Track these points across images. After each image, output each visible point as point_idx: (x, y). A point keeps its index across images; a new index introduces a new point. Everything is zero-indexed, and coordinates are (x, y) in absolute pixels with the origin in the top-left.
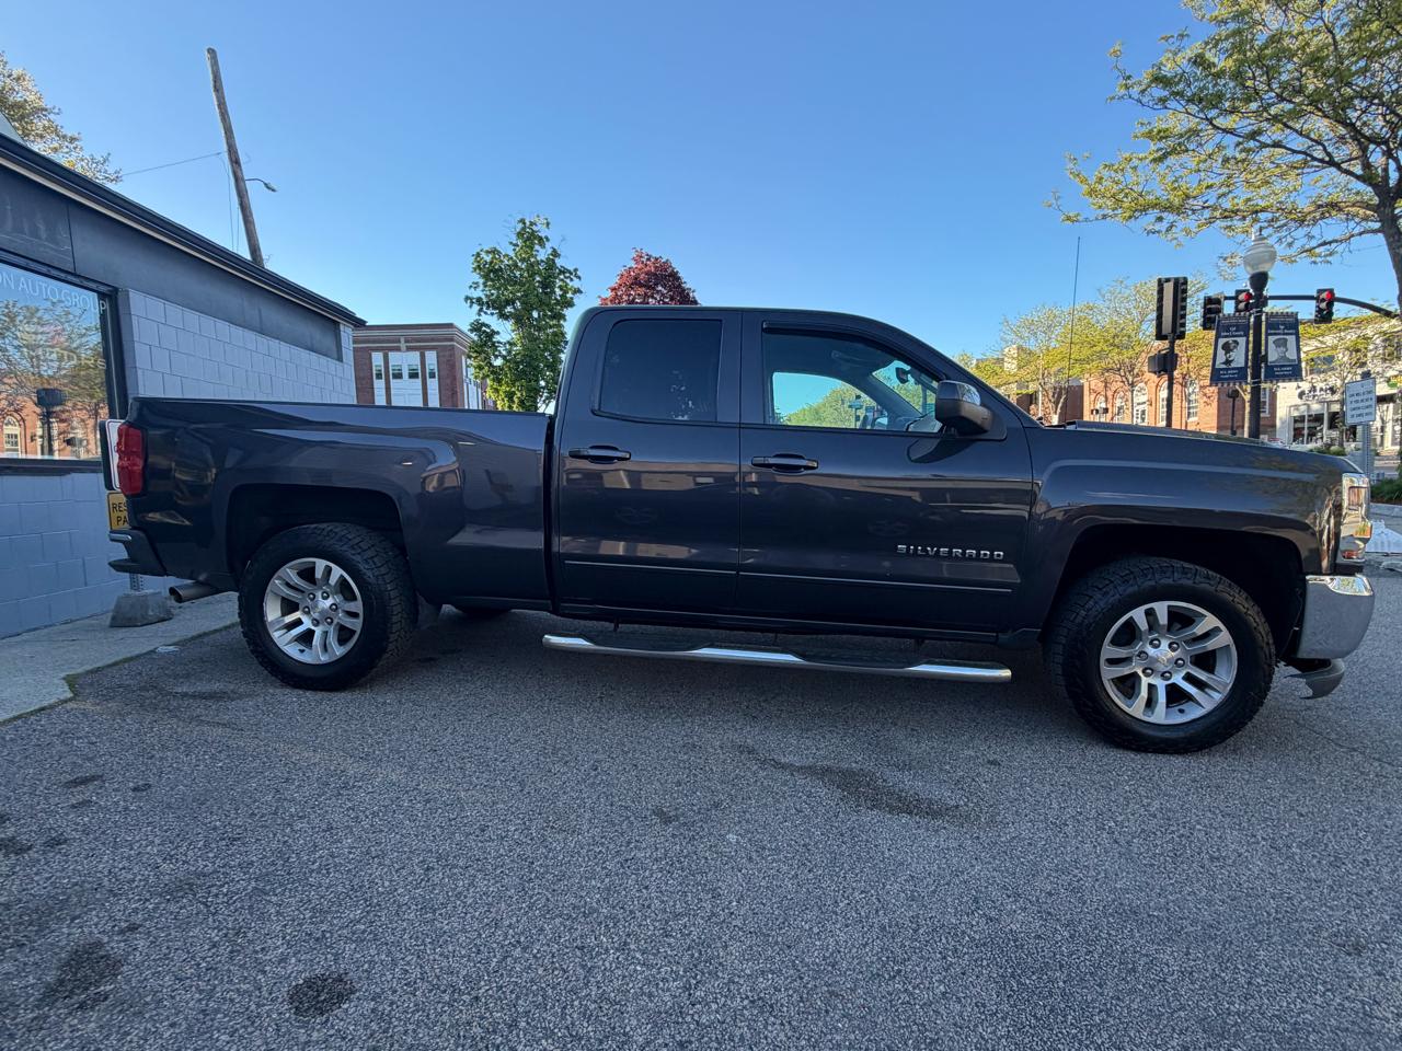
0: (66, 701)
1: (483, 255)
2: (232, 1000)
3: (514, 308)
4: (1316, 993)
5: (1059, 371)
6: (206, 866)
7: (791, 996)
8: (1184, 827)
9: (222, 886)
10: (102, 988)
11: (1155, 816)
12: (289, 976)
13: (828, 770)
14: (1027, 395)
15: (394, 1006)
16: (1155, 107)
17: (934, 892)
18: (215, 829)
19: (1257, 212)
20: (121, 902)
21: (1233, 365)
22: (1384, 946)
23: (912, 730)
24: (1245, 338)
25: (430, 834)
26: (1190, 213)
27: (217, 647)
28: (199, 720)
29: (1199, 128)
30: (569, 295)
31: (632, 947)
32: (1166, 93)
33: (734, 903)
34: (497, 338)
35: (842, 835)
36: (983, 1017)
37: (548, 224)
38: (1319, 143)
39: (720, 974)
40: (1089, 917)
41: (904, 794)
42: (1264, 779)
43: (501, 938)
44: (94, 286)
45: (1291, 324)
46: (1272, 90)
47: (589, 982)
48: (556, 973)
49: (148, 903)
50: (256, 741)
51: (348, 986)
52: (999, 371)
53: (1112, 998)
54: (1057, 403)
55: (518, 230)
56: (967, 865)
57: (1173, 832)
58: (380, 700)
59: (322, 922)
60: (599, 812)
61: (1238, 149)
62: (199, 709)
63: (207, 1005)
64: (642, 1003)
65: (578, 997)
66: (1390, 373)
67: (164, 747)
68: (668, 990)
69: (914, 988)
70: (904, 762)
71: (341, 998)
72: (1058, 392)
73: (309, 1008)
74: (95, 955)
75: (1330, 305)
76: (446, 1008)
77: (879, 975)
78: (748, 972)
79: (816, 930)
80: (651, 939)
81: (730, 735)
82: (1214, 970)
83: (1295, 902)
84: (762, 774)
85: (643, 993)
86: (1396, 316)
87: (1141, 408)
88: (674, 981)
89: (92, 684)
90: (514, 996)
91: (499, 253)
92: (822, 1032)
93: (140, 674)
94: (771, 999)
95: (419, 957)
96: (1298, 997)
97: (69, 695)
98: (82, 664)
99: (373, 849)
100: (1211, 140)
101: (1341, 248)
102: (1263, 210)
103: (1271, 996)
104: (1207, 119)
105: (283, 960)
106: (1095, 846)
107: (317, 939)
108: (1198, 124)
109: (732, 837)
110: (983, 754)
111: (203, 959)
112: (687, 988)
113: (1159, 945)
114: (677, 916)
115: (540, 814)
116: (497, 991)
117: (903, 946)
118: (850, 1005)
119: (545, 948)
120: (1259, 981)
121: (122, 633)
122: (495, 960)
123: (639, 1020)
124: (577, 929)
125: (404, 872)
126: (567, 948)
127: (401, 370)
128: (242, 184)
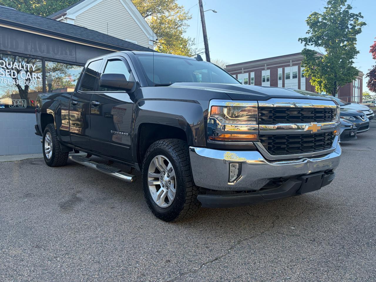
0: (17, 161)
3: (323, 40)
30: (358, 27)
91: (318, 14)
127: (290, 75)
128: (202, 13)
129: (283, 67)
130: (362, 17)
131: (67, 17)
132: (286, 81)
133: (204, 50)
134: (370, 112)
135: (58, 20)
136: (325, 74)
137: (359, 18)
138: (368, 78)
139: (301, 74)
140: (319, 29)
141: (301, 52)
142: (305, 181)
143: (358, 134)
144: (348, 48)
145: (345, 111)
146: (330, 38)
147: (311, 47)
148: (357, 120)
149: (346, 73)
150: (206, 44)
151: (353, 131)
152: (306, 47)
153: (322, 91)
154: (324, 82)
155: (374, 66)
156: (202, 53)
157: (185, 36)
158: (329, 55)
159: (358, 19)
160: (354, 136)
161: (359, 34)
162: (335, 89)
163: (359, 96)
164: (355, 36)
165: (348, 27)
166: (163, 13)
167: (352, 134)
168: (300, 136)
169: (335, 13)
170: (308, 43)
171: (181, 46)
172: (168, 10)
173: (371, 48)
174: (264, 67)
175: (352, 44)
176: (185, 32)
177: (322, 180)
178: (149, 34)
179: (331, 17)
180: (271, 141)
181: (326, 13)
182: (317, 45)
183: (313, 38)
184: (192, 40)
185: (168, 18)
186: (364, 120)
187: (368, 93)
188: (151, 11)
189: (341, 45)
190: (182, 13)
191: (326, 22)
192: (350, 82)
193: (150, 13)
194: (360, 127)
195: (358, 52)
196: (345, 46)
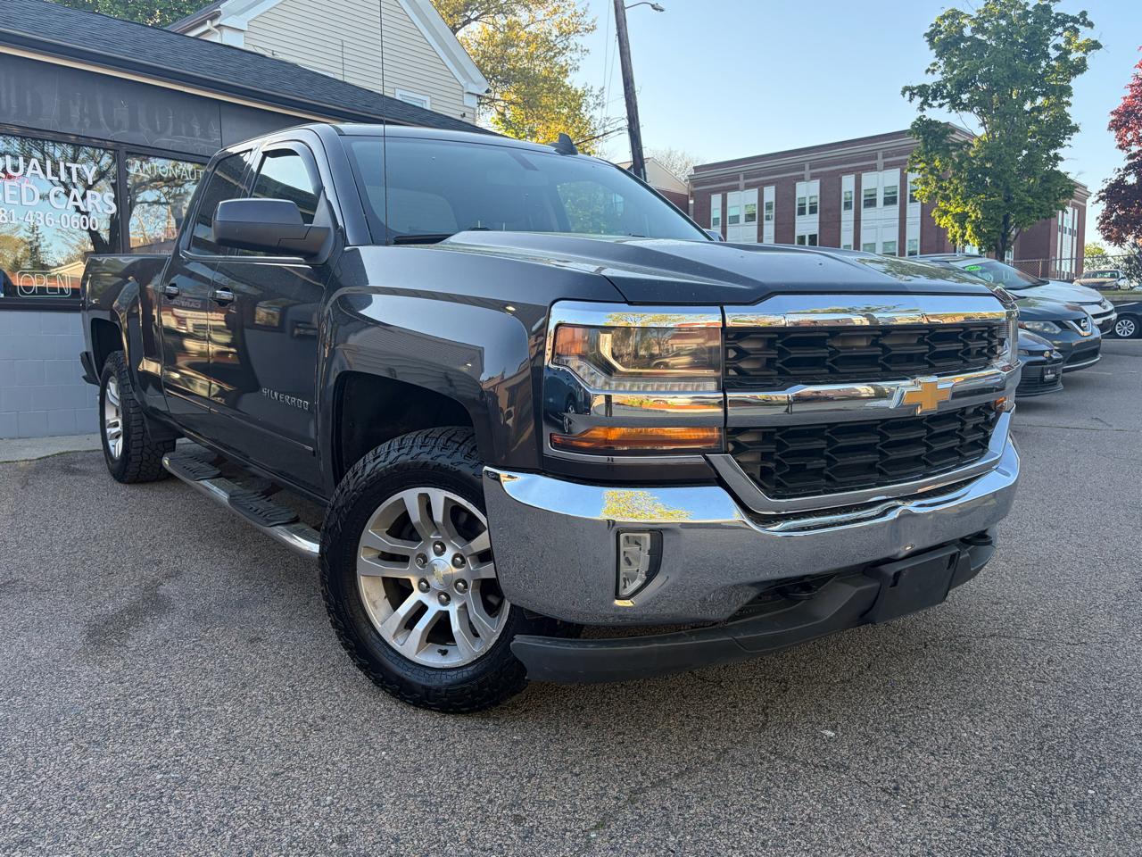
127: (876, 195)
128: (621, 12)
129: (857, 173)
130: (1091, 25)
131: (222, 23)
132: (866, 213)
133: (625, 123)
134: (1105, 307)
135: (193, 34)
136: (979, 194)
137: (1081, 28)
138: (1103, 206)
139: (908, 193)
140: (963, 60)
141: (908, 127)
142: (892, 581)
143: (1066, 375)
144: (1046, 117)
145: (1031, 305)
146: (996, 85)
147: (940, 114)
148: (1067, 333)
149: (1036, 189)
150: (631, 103)
151: (1051, 368)
152: (924, 113)
153: (967, 242)
154: (973, 216)
155: (1119, 170)
156: (618, 129)
157: (574, 81)
158: (991, 136)
159: (1077, 31)
160: (1053, 383)
161: (1079, 76)
162: (1005, 235)
163: (1074, 256)
164: (1069, 81)
165: (1049, 54)
166: (513, 12)
167: (1049, 376)
168: (877, 425)
169: (1012, 13)
170: (930, 102)
171: (565, 111)
172: (526, 6)
173: (1113, 117)
174: (802, 173)
175: (1060, 105)
176: (577, 69)
177: (952, 570)
178: (466, 75)
179: (998, 25)
180: (772, 448)
181: (985, 11)
182: (956, 104)
183: (945, 87)
184: (596, 92)
185: (527, 30)
186: (1085, 334)
187: (1100, 247)
188: (477, 9)
189: (1028, 107)
190: (569, 13)
191: (985, 38)
192: (1050, 217)
193: (476, 14)
194: (1074, 352)
195: (1076, 129)
196: (1039, 110)
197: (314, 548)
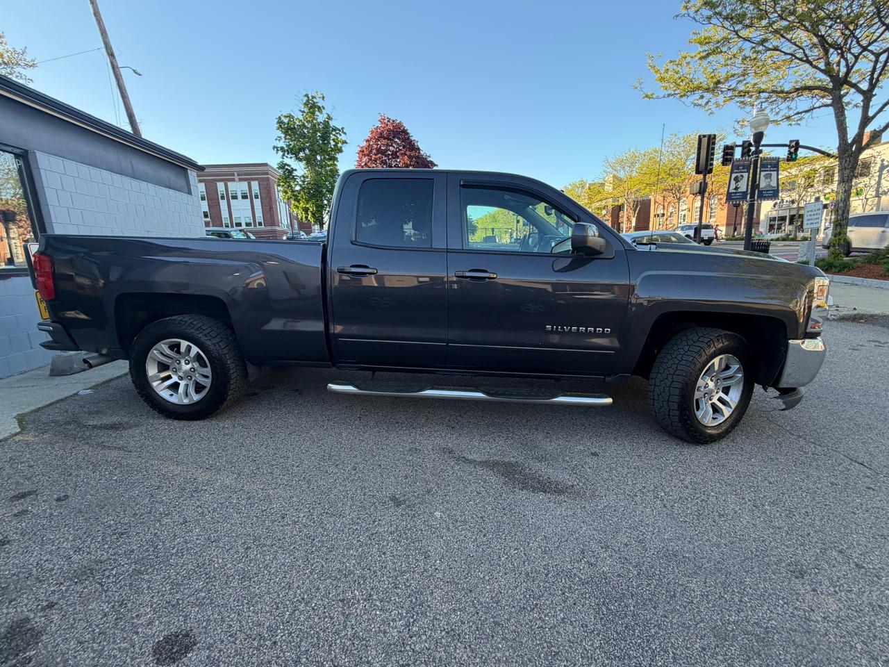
0: (16, 435)
1: (283, 118)
2: (115, 656)
3: (305, 153)
4: (778, 606)
5: (637, 191)
6: (102, 555)
7: (471, 627)
8: (704, 494)
9: (112, 569)
10: (28, 654)
11: (687, 488)
12: (154, 635)
13: (496, 464)
14: (617, 206)
15: (222, 653)
16: (704, 22)
17: (558, 547)
18: (110, 526)
19: (760, 92)
20: (44, 586)
21: (739, 190)
22: (817, 571)
23: (548, 433)
24: (747, 174)
25: (249, 522)
26: (720, 93)
27: (118, 389)
28: (102, 445)
29: (729, 37)
30: (340, 145)
31: (375, 597)
32: (710, 13)
33: (438, 562)
34: (295, 173)
35: (504, 509)
36: (586, 635)
37: (323, 98)
38: (800, 48)
39: (428, 614)
40: (649, 560)
41: (541, 478)
42: (749, 459)
43: (292, 597)
44: (10, 149)
45: (774, 164)
46: (776, 12)
47: (347, 625)
48: (326, 620)
49: (62, 586)
50: (140, 460)
51: (192, 640)
52: (601, 190)
53: (661, 616)
54: (635, 210)
55: (304, 102)
56: (578, 527)
57: (698, 498)
58: (221, 425)
59: (177, 593)
60: (356, 501)
61: (752, 51)
62: (103, 437)
63: (98, 661)
64: (380, 638)
65: (340, 637)
66: (827, 191)
67: (79, 467)
68: (396, 627)
69: (545, 616)
70: (542, 455)
71: (188, 649)
72: (636, 203)
73: (166, 658)
74: (24, 629)
75: (796, 150)
76: (255, 652)
77: (524, 608)
78: (445, 611)
79: (487, 578)
80: (386, 591)
81: (438, 441)
82: (720, 593)
83: (767, 543)
84: (457, 467)
85: (380, 631)
86: (833, 156)
87: (683, 213)
88: (400, 620)
89: (34, 421)
90: (299, 639)
91: (293, 117)
92: (489, 652)
93: (67, 412)
94: (459, 629)
95: (239, 614)
96: (768, 609)
97: (18, 430)
98: (29, 405)
99: (212, 536)
100: (737, 44)
101: (807, 115)
102: (763, 91)
103: (753, 609)
104: (735, 31)
105: (150, 623)
106: (653, 510)
107: (173, 606)
108: (729, 34)
109: (437, 514)
110: (589, 449)
111: (97, 626)
112: (407, 625)
113: (689, 577)
114: (403, 573)
115: (319, 504)
116: (289, 637)
117: (539, 586)
118: (506, 631)
119: (320, 602)
120: (747, 599)
121: (57, 380)
122: (288, 613)
123: (377, 651)
124: (340, 587)
125: (232, 552)
126: (333, 601)
127: (237, 194)
128: (116, 70)
129: (226, 181)
132: (233, 202)
137: (342, 134)
139: (253, 194)
147: (290, 161)
152: (284, 160)
161: (340, 154)
164: (337, 155)
165: (330, 142)
170: (286, 155)
175: (334, 164)
181: (303, 118)
182: (297, 158)
183: (291, 149)
197: (609, 400)
